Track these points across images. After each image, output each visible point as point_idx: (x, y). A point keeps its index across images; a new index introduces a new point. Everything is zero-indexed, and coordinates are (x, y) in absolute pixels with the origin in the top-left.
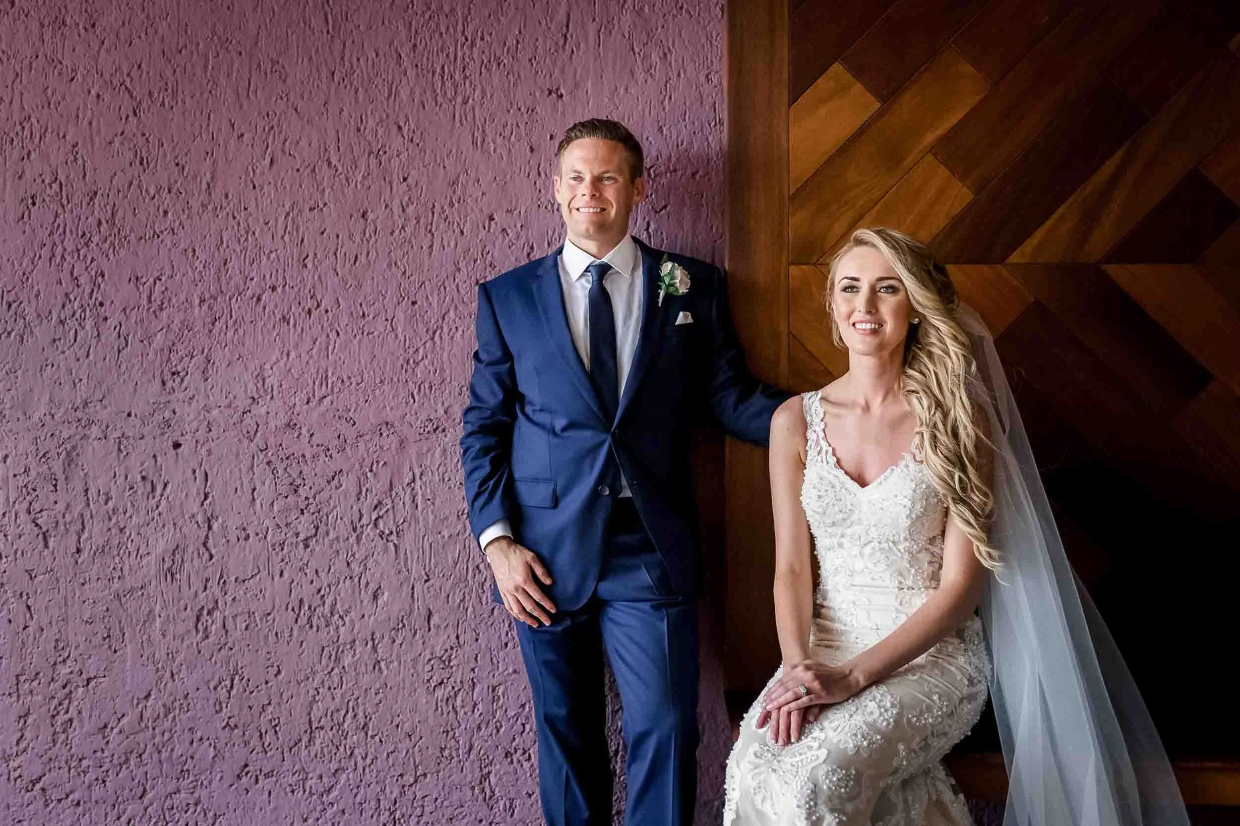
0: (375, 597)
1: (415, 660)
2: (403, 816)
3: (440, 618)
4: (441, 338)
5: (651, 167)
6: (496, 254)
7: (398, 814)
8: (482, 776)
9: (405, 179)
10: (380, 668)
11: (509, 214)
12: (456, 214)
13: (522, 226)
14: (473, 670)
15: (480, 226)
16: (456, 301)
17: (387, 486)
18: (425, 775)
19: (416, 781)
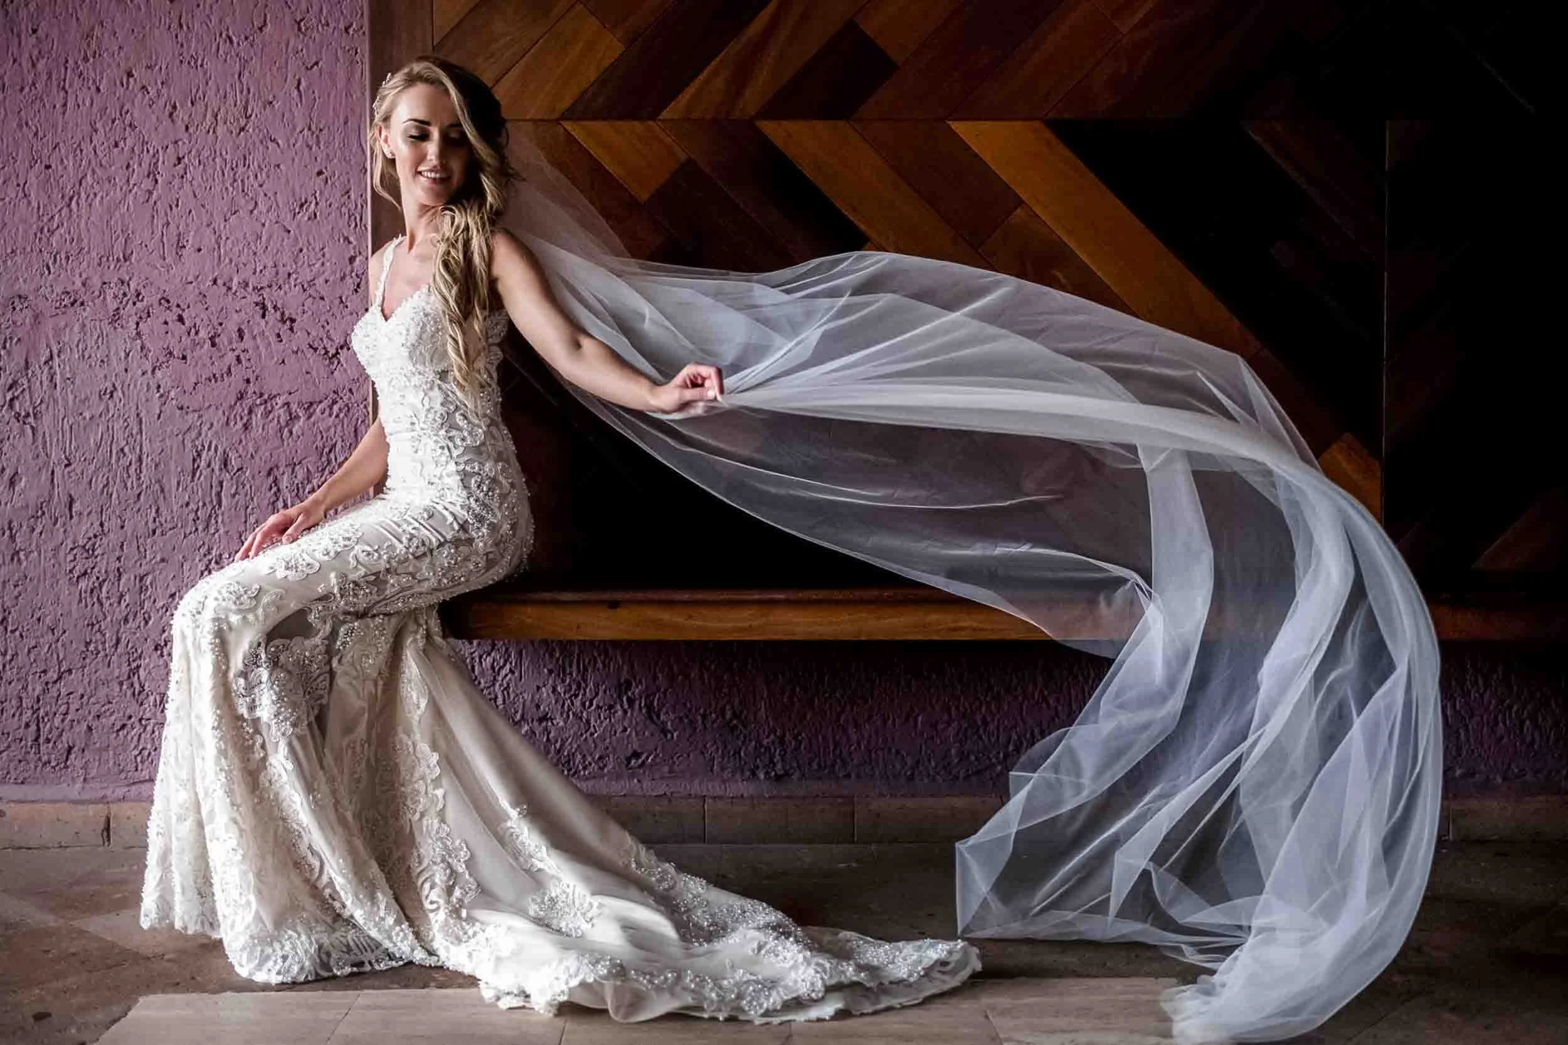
0: (12, 483)
1: (56, 550)
2: (47, 715)
3: (81, 504)
4: (78, 204)
5: (301, 20)
6: (136, 115)
7: (42, 713)
8: (131, 670)
9: (34, 31)
10: (19, 560)
11: (149, 71)
12: (91, 70)
13: (162, 83)
14: (119, 559)
15: (118, 83)
16: (93, 162)
17: (23, 363)
18: (70, 671)
19: (60, 678)
